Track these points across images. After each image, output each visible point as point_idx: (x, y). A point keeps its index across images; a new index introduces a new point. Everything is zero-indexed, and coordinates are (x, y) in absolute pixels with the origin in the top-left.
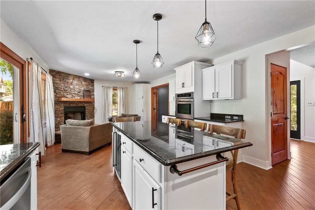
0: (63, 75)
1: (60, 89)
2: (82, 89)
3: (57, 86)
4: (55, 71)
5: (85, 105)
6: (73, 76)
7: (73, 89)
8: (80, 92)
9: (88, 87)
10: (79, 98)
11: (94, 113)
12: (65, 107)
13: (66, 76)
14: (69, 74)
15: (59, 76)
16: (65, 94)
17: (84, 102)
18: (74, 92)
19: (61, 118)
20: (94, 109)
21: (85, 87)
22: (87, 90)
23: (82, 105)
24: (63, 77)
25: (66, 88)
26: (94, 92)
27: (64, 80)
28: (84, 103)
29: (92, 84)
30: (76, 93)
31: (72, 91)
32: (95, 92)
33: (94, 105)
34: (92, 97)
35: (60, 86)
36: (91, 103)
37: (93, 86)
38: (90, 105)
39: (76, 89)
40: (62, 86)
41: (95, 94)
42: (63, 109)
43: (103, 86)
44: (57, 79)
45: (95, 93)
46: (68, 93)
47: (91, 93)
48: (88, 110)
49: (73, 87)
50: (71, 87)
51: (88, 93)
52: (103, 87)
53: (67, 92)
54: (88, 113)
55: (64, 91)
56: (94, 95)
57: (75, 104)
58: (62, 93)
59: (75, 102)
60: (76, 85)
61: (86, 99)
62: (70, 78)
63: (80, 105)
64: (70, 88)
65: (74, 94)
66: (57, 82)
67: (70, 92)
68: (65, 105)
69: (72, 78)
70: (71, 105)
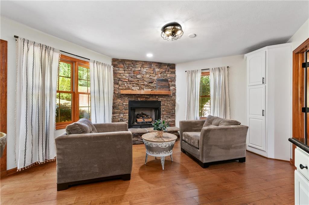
0: (128, 63)
1: (123, 80)
2: (155, 78)
3: (120, 77)
4: (118, 60)
5: (160, 99)
6: (141, 63)
7: (142, 79)
8: (152, 83)
9: (165, 74)
10: (150, 90)
11: (175, 111)
12: (130, 102)
13: (132, 64)
14: (136, 61)
15: (123, 64)
16: (129, 85)
17: (157, 95)
18: (143, 83)
19: (124, 115)
20: (175, 105)
21: (160, 75)
22: (164, 78)
23: (155, 100)
24: (128, 65)
25: (132, 79)
26: (175, 82)
27: (129, 69)
28: (157, 97)
29: (171, 70)
30: (146, 83)
31: (140, 81)
32: (176, 81)
33: (175, 100)
34: (172, 88)
35: (124, 77)
36: (171, 97)
37: (174, 73)
38: (168, 99)
39: (145, 79)
40: (126, 76)
41: (176, 85)
42: (128, 103)
43: (186, 71)
44: (120, 69)
45: (178, 83)
46: (134, 85)
47: (170, 83)
48: (164, 107)
49: (141, 76)
50: (139, 76)
51: (164, 83)
52: (187, 72)
53: (133, 83)
54: (163, 111)
55: (129, 83)
56: (175, 85)
57: (143, 97)
58: (126, 85)
59: (144, 96)
60: (147, 73)
61: (163, 92)
62: (137, 66)
63: (151, 99)
64: (137, 78)
65: (143, 85)
66: (120, 72)
67: (137, 83)
68: (130, 99)
69: (140, 65)
70: (139, 99)
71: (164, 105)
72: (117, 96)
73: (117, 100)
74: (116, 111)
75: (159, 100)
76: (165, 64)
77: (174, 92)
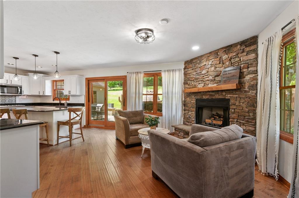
0: (195, 61)
1: (191, 79)
2: (222, 69)
3: (189, 77)
4: (188, 61)
5: (228, 96)
6: (206, 56)
7: (207, 74)
8: (218, 76)
9: (236, 59)
10: (215, 85)
12: (196, 100)
13: (198, 60)
14: (202, 56)
15: (192, 64)
16: (196, 83)
17: (224, 91)
18: (208, 79)
19: (192, 112)
21: (228, 63)
23: (221, 97)
24: (195, 63)
25: (198, 76)
26: (256, 66)
27: (196, 67)
28: (224, 94)
29: (248, 49)
30: (211, 78)
31: (205, 77)
34: (248, 77)
35: (192, 76)
36: (245, 92)
38: (241, 96)
39: (210, 73)
40: (193, 74)
41: (258, 70)
42: (194, 101)
44: (189, 69)
46: (200, 82)
47: (244, 70)
48: (234, 107)
49: (206, 71)
50: (204, 72)
51: (233, 73)
53: (199, 80)
54: (234, 113)
55: (195, 81)
56: (254, 72)
58: (193, 83)
60: (212, 66)
61: (224, 86)
62: (203, 61)
63: (217, 96)
64: (202, 74)
65: (208, 81)
66: (189, 72)
67: (201, 79)
68: (199, 97)
69: (205, 59)
70: (204, 97)
71: (235, 105)
72: (187, 95)
73: (187, 99)
74: (186, 108)
75: (226, 98)
77: (252, 83)
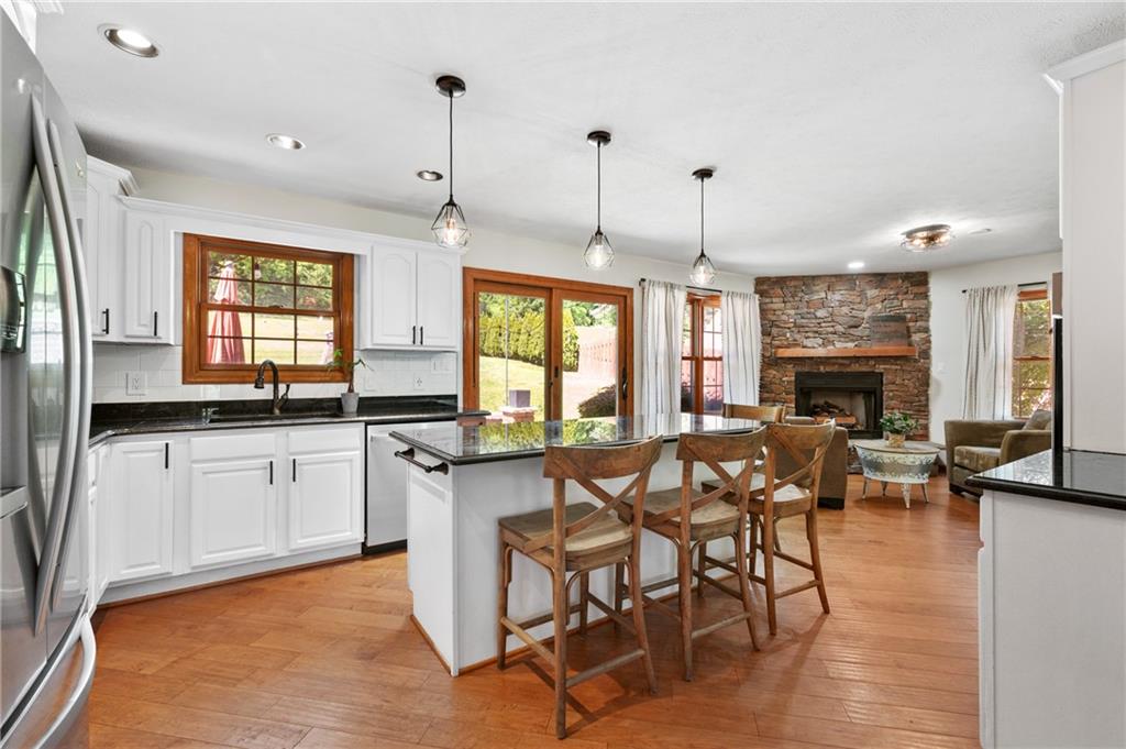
0: (793, 283)
1: (782, 325)
2: (866, 315)
3: (774, 318)
4: (769, 279)
5: (880, 368)
6: (828, 279)
7: (830, 319)
8: (856, 327)
9: (896, 303)
10: (851, 345)
11: (927, 400)
12: (798, 375)
13: (804, 284)
14: (814, 278)
15: (782, 289)
16: (797, 336)
17: (872, 358)
18: (831, 329)
20: (928, 385)
21: (879, 306)
22: (892, 313)
23: (864, 369)
24: (792, 289)
25: (803, 321)
26: (927, 321)
27: (796, 299)
28: (872, 363)
29: (916, 290)
30: (840, 328)
31: (823, 325)
32: (931, 319)
33: (929, 369)
34: (916, 337)
35: (784, 317)
36: (915, 363)
37: (925, 296)
38: (905, 368)
39: (839, 319)
40: (789, 315)
41: (931, 328)
42: (793, 378)
43: (964, 291)
44: (774, 300)
45: (935, 323)
46: (809, 334)
47: (911, 324)
48: (893, 387)
49: (828, 312)
50: (821, 313)
51: (893, 326)
52: (967, 294)
53: (807, 329)
54: (891, 399)
55: (795, 330)
56: (926, 330)
57: (834, 364)
58: (788, 335)
59: (834, 360)
60: (842, 304)
61: (891, 348)
62: (816, 288)
63: (856, 368)
64: (816, 318)
65: (832, 333)
66: (775, 306)
67: (815, 329)
68: (800, 369)
69: (825, 286)
70: (822, 369)
71: (893, 383)
72: (770, 362)
73: (770, 371)
74: (766, 395)
75: (877, 371)
76: (894, 276)
77: (924, 347)
